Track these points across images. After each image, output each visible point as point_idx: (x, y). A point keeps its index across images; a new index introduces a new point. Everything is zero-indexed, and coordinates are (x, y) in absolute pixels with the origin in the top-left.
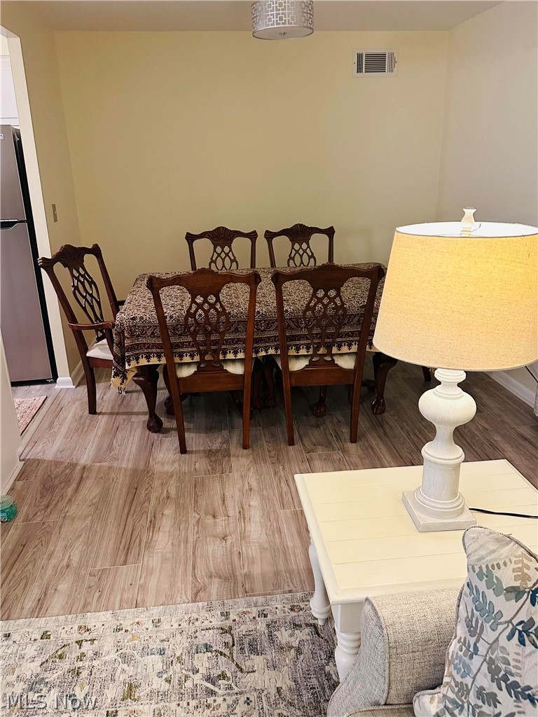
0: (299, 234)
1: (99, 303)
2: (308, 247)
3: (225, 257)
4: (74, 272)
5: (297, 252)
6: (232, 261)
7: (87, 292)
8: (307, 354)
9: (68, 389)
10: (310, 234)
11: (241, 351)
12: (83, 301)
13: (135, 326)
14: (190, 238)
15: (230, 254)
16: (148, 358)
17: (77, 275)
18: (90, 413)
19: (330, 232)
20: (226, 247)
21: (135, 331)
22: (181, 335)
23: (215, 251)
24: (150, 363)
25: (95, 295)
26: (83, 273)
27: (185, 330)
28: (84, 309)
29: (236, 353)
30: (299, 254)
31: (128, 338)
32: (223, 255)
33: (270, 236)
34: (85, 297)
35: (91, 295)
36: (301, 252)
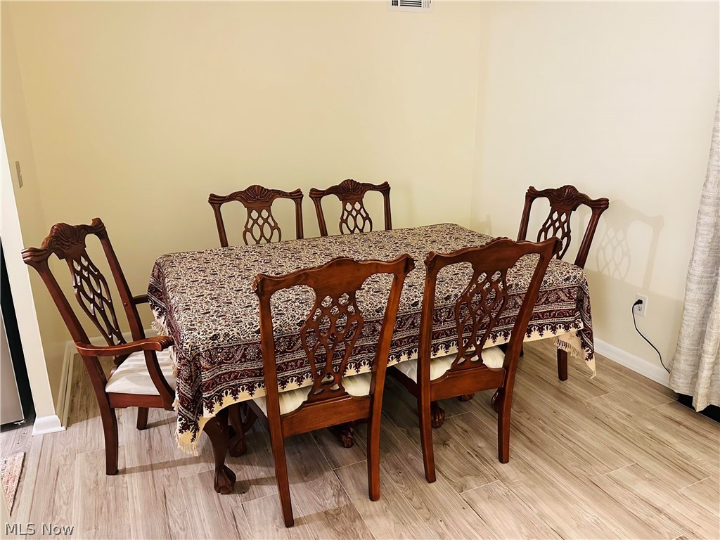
0: (350, 191)
1: (111, 306)
2: (362, 207)
3: (264, 224)
4: (75, 264)
5: (350, 213)
6: (272, 229)
7: (95, 293)
8: (445, 354)
9: (54, 434)
10: (363, 192)
11: (364, 363)
12: (91, 307)
13: (217, 348)
14: (216, 201)
15: (270, 220)
16: (235, 393)
17: (78, 268)
18: (108, 474)
19: (385, 189)
20: (264, 211)
21: (216, 356)
22: (284, 351)
23: (249, 216)
24: (238, 401)
25: (105, 295)
26: (86, 264)
27: (290, 344)
28: (94, 318)
29: (358, 367)
30: (352, 216)
31: (207, 369)
32: (260, 221)
33: (317, 195)
34: (92, 301)
35: (100, 296)
36: (354, 213)
